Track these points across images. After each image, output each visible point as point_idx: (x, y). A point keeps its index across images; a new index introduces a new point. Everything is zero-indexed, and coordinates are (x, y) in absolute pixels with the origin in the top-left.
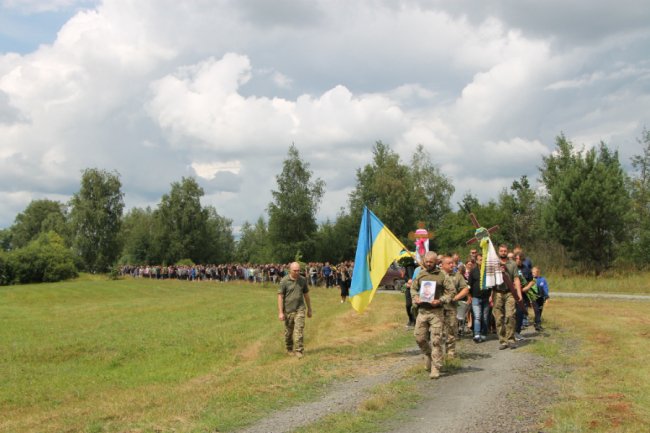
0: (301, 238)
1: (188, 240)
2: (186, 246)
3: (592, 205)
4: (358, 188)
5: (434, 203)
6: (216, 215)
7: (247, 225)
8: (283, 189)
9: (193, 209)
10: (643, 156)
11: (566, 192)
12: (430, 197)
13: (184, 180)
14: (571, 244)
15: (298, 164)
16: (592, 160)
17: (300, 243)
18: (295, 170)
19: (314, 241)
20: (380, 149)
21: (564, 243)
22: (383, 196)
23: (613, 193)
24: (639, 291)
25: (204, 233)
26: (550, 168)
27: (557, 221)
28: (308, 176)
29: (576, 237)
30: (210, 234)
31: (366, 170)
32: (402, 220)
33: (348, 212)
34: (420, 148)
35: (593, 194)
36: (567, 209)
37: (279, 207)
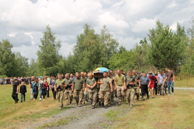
0: (52, 65)
1: (6, 67)
2: (5, 70)
3: (167, 50)
4: (78, 44)
5: (110, 50)
6: (20, 56)
7: (33, 60)
8: (43, 44)
9: (8, 54)
10: (192, 28)
11: (157, 44)
12: (108, 47)
13: (3, 41)
14: (159, 66)
15: (50, 33)
16: (168, 30)
17: (51, 68)
18: (49, 36)
19: (57, 67)
20: (87, 27)
21: (156, 66)
22: (87, 47)
23: (176, 45)
24: (184, 86)
25: (13, 64)
26: (152, 34)
27: (153, 57)
28: (54, 39)
29: (161, 63)
30: (16, 64)
31: (80, 36)
32: (95, 57)
33: (73, 54)
34: (105, 27)
35: (167, 45)
36: (157, 52)
37: (42, 52)
